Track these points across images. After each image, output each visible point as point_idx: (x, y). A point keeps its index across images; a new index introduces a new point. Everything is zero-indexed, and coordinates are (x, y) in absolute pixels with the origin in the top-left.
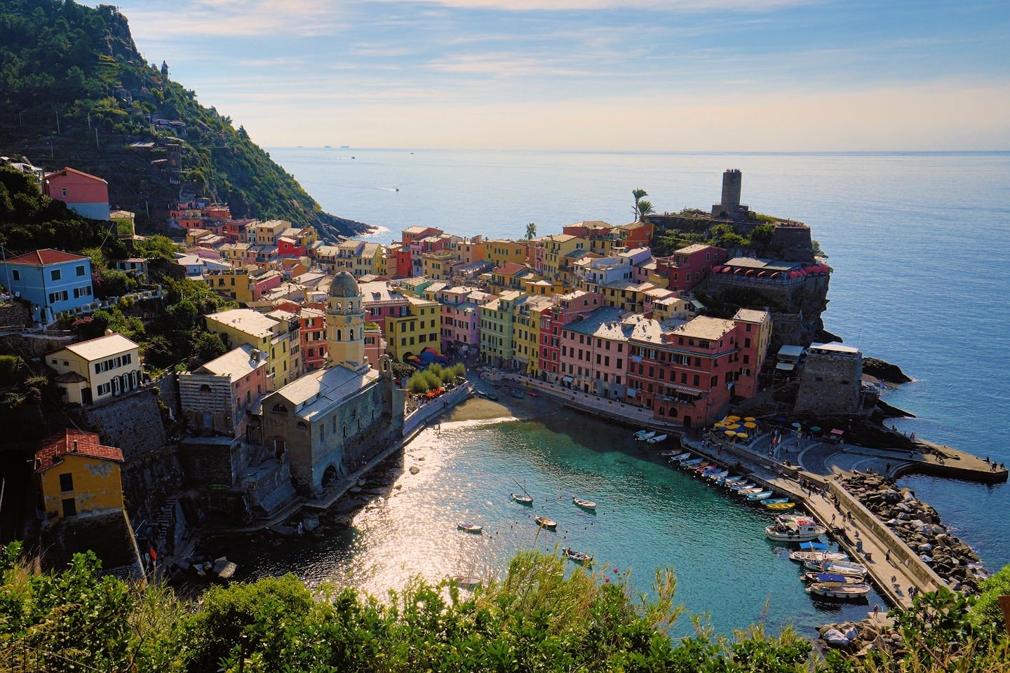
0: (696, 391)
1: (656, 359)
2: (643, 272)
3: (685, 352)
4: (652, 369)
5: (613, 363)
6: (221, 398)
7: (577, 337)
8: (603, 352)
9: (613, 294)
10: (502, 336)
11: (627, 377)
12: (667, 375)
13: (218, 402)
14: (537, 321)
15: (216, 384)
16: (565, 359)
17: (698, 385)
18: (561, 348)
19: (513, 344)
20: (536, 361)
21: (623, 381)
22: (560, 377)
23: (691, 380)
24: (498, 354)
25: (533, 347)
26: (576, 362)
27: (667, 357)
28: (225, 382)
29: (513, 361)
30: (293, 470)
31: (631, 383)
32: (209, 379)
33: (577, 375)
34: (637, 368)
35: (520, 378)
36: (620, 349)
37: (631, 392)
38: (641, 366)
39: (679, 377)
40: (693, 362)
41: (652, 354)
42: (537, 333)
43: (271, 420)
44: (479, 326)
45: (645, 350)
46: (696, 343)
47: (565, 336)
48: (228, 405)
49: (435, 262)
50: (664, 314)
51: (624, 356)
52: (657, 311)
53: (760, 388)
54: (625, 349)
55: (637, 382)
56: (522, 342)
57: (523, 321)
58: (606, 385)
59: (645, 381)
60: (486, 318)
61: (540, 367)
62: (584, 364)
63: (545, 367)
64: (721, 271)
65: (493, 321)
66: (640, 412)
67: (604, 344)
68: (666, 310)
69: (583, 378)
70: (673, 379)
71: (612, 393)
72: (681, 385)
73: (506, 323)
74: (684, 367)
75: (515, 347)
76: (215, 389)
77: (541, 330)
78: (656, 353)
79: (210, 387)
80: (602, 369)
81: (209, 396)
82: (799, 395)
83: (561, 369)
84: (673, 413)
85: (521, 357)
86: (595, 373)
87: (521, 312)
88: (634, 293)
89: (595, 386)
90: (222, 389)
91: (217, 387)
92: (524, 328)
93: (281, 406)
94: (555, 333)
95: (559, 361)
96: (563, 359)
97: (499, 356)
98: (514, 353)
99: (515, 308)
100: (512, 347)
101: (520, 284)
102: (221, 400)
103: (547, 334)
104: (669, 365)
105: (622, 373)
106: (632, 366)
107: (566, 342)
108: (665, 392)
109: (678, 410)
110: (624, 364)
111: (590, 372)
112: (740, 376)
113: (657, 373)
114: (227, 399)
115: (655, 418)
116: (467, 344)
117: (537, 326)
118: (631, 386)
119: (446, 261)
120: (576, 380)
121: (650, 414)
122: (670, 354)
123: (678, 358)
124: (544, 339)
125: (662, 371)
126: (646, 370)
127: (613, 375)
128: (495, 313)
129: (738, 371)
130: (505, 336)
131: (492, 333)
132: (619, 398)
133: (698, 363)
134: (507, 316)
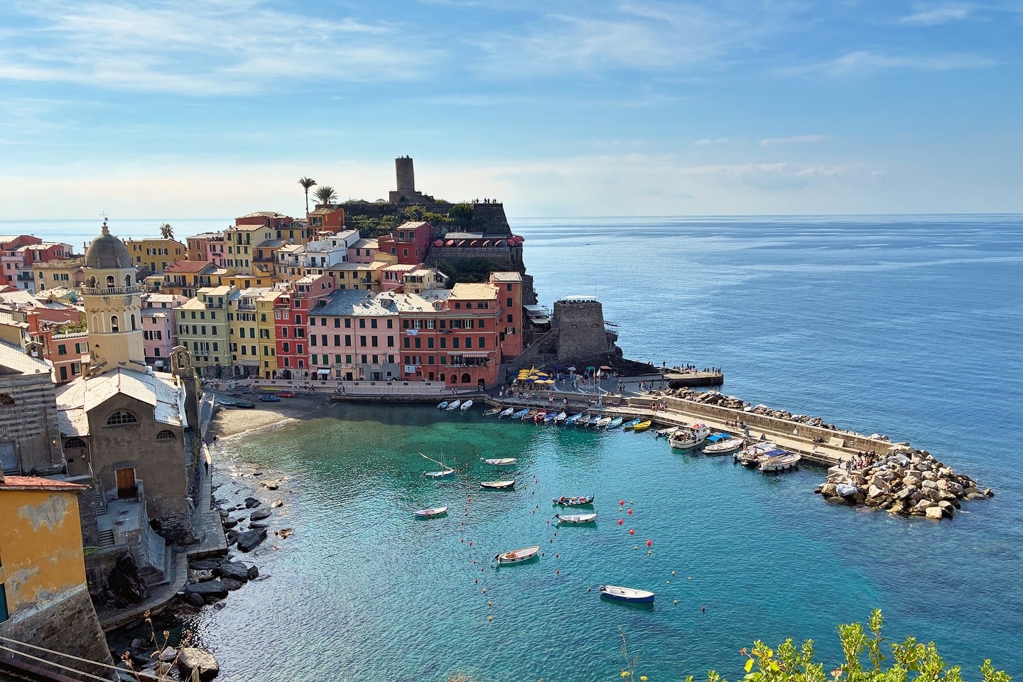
0: (482, 353)
1: (435, 328)
2: (363, 252)
3: (466, 315)
4: (431, 341)
5: (383, 342)
6: (35, 413)
7: (331, 322)
8: (368, 332)
9: (342, 276)
10: (216, 339)
11: (401, 355)
12: (449, 343)
13: (29, 420)
14: (269, 312)
15: (24, 389)
16: (318, 350)
17: (484, 347)
18: (309, 337)
19: (233, 347)
20: (272, 360)
21: (397, 360)
22: (311, 371)
23: (475, 342)
24: (212, 362)
25: (266, 344)
26: (331, 350)
27: (448, 325)
28: (44, 383)
29: (233, 368)
30: (152, 509)
31: (407, 360)
32: (8, 383)
33: (335, 365)
34: (412, 342)
35: (258, 382)
36: (390, 325)
37: (410, 369)
38: (418, 340)
39: (462, 343)
40: (476, 324)
41: (430, 325)
42: (271, 328)
43: (108, 440)
44: (176, 333)
45: (421, 321)
46: (474, 305)
47: (313, 323)
48: (51, 420)
49: (60, 273)
50: (419, 286)
51: (395, 332)
52: (409, 285)
53: (525, 344)
54: (396, 324)
55: (414, 357)
56: (248, 342)
57: (245, 318)
58: (376, 368)
59: (424, 354)
60: (189, 322)
61: (279, 365)
62: (343, 350)
63: (287, 364)
64: (444, 245)
65: (199, 323)
66: (429, 386)
67: (368, 324)
68: (421, 282)
69: (344, 366)
70: (456, 345)
71: (385, 375)
72: (466, 350)
73: (221, 323)
74: (467, 332)
75: (236, 350)
76: (22, 398)
77: (277, 322)
78: (435, 322)
79: (12, 396)
80: (369, 351)
81: (9, 412)
82: (561, 344)
83: (310, 362)
84: (466, 378)
85: (249, 359)
86: (360, 358)
87: (240, 307)
88: (369, 273)
89: (361, 371)
90: (38, 396)
91: (25, 395)
92: (248, 325)
93: (123, 413)
94: (298, 322)
95: (307, 352)
96: (312, 350)
97: (215, 364)
98: (235, 357)
99: (230, 303)
100: (231, 351)
101: (209, 281)
102: (36, 416)
103: (286, 326)
104: (451, 332)
105: (395, 351)
106: (406, 342)
107: (317, 330)
108: (449, 360)
109: (471, 376)
110: (397, 342)
111: (353, 358)
112: (505, 335)
113: (437, 343)
114: (49, 411)
115: (447, 388)
116: (160, 359)
117: (270, 318)
118: (408, 362)
119: (75, 270)
120: (334, 371)
121: (442, 385)
122: (451, 321)
123: (460, 324)
124: (282, 332)
125: (443, 341)
126: (424, 343)
127: (385, 354)
128: (202, 314)
129: (504, 331)
130: (221, 339)
131: (200, 338)
132: (394, 378)
133: (482, 323)
134: (221, 315)
